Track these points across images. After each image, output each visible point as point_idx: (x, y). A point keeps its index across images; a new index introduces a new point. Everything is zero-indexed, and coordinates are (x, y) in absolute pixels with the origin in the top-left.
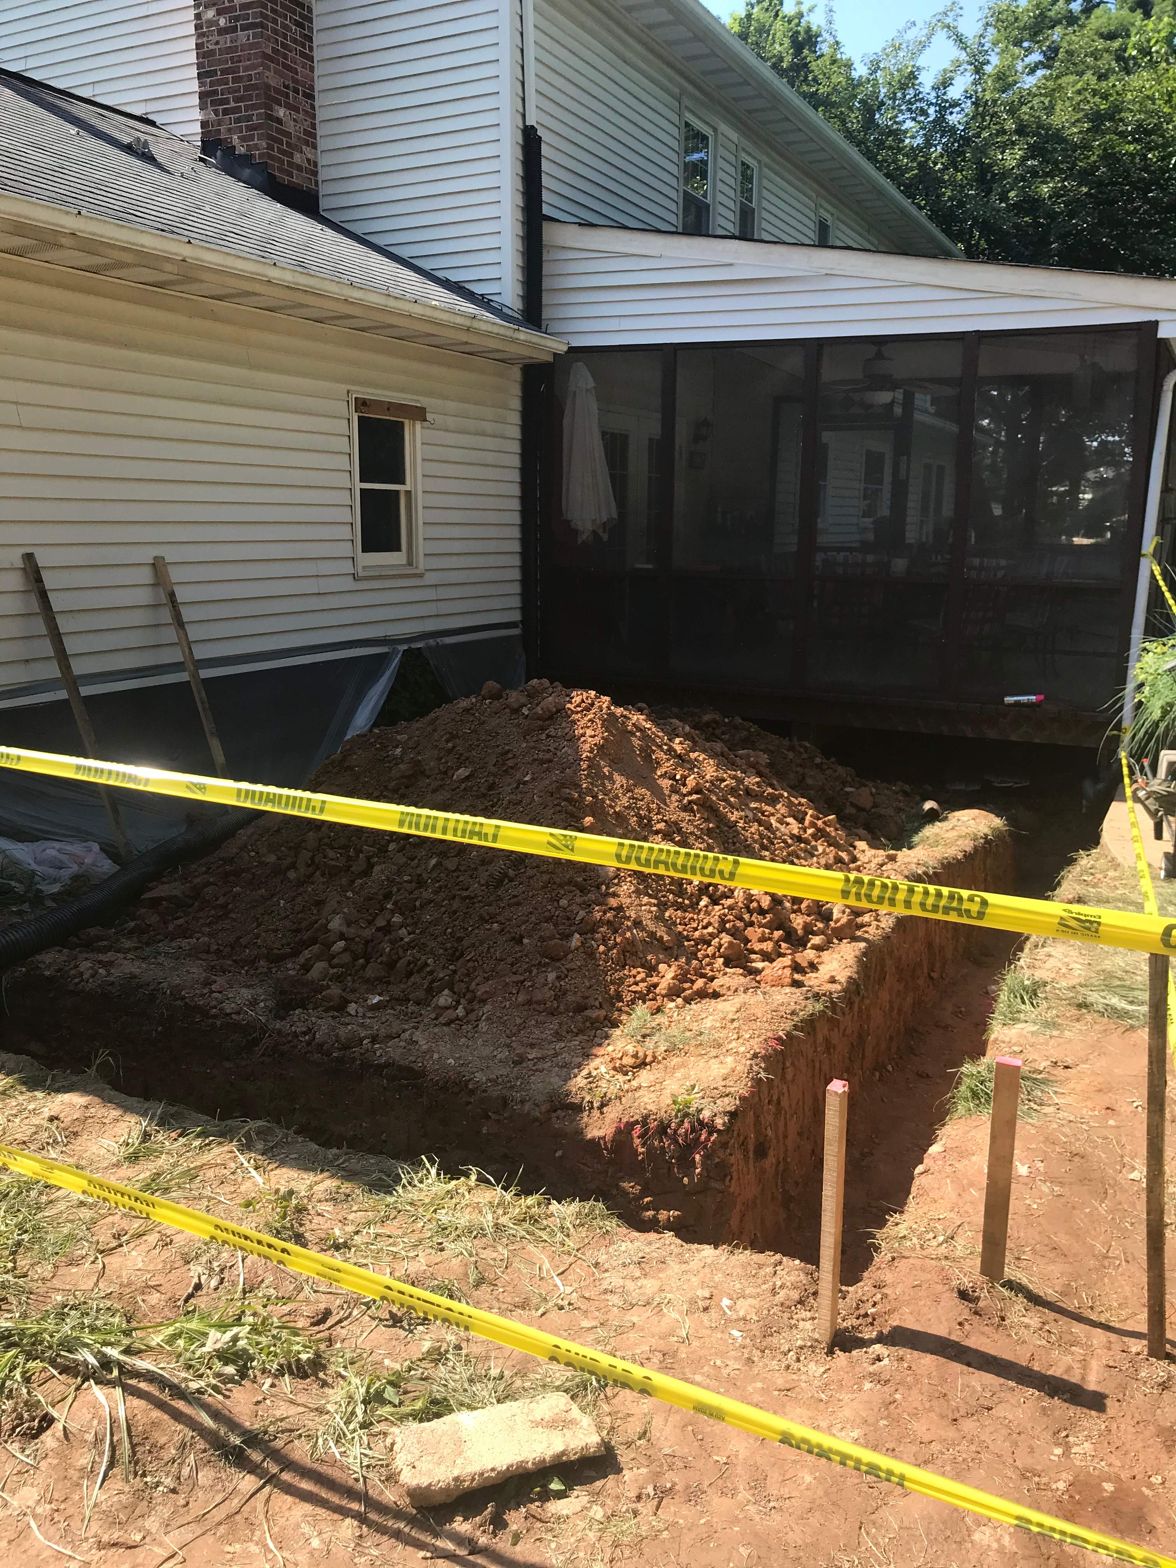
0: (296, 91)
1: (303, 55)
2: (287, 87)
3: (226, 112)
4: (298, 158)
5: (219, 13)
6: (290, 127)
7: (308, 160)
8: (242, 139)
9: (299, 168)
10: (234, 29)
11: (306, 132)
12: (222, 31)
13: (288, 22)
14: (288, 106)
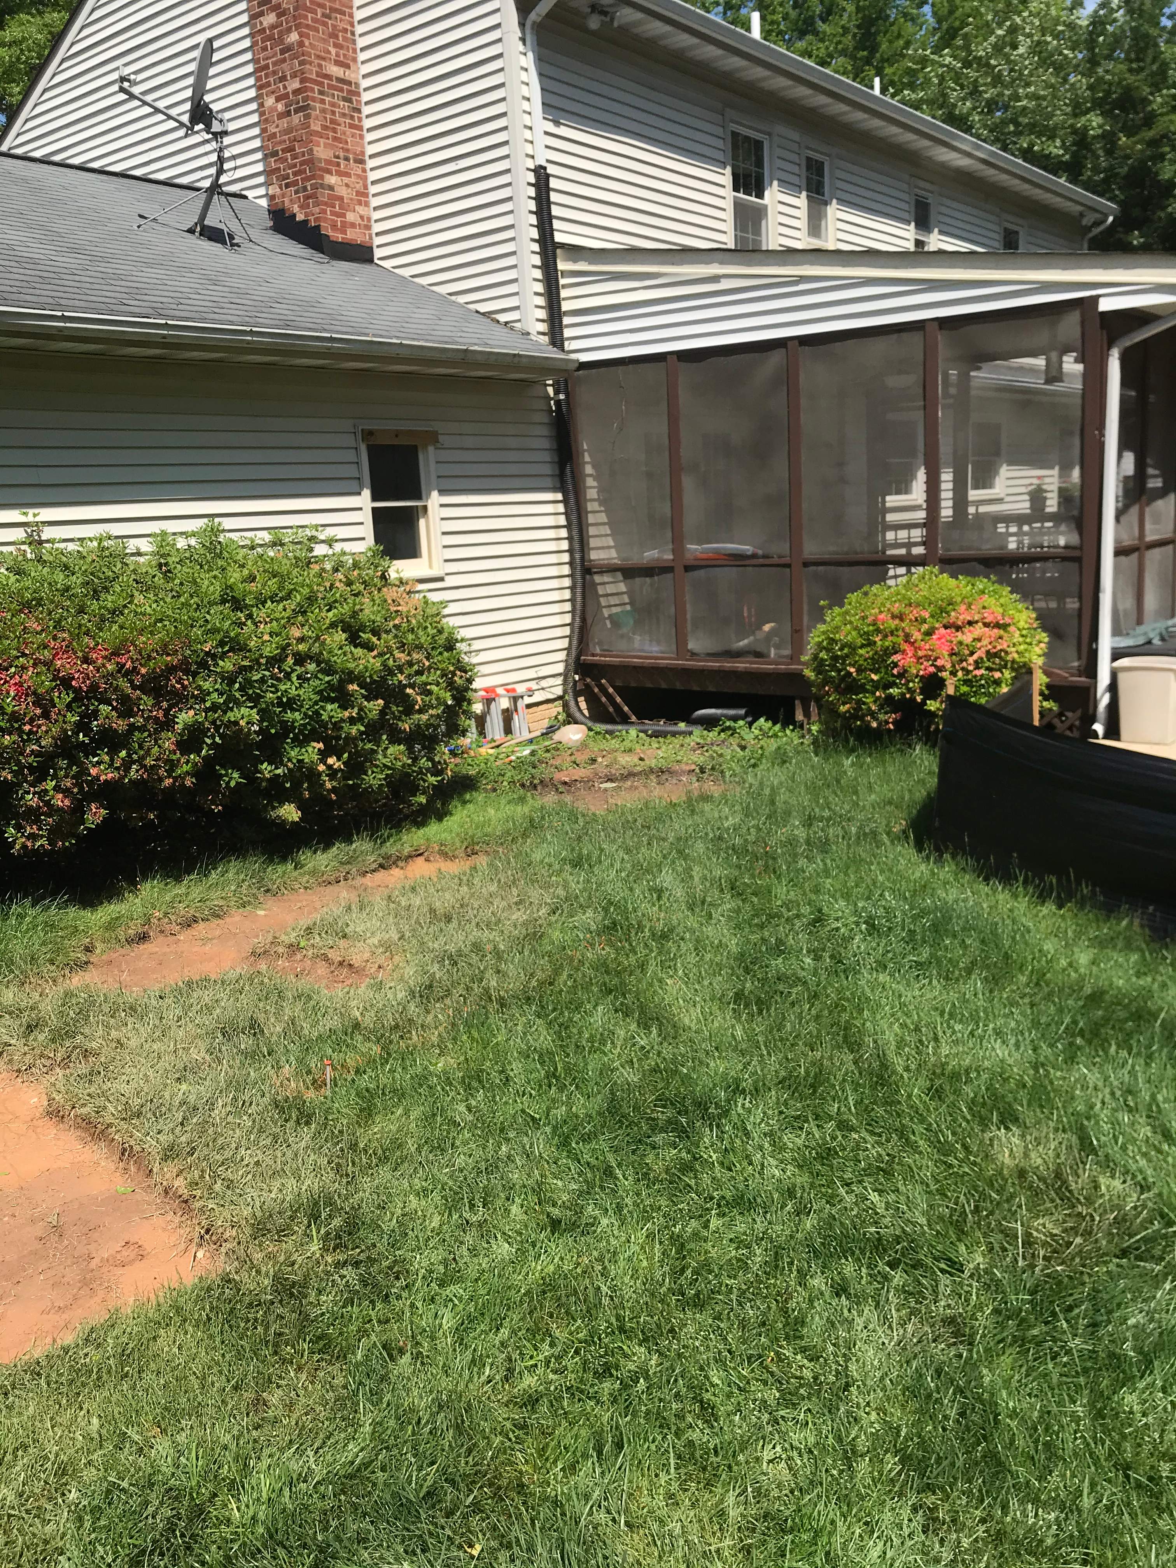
0: (347, 159)
1: (351, 126)
2: (338, 157)
3: (287, 186)
4: (350, 217)
5: (278, 100)
6: (342, 191)
7: (362, 217)
8: (301, 207)
9: (353, 225)
10: (288, 114)
11: (358, 193)
12: (281, 116)
13: (336, 100)
14: (340, 174)
